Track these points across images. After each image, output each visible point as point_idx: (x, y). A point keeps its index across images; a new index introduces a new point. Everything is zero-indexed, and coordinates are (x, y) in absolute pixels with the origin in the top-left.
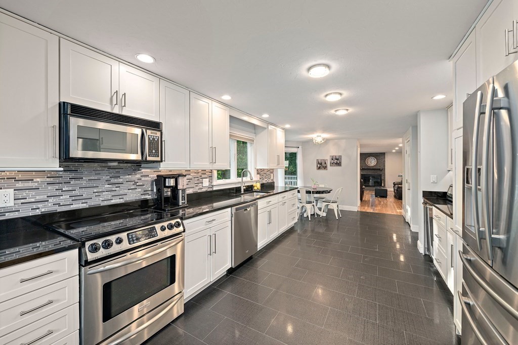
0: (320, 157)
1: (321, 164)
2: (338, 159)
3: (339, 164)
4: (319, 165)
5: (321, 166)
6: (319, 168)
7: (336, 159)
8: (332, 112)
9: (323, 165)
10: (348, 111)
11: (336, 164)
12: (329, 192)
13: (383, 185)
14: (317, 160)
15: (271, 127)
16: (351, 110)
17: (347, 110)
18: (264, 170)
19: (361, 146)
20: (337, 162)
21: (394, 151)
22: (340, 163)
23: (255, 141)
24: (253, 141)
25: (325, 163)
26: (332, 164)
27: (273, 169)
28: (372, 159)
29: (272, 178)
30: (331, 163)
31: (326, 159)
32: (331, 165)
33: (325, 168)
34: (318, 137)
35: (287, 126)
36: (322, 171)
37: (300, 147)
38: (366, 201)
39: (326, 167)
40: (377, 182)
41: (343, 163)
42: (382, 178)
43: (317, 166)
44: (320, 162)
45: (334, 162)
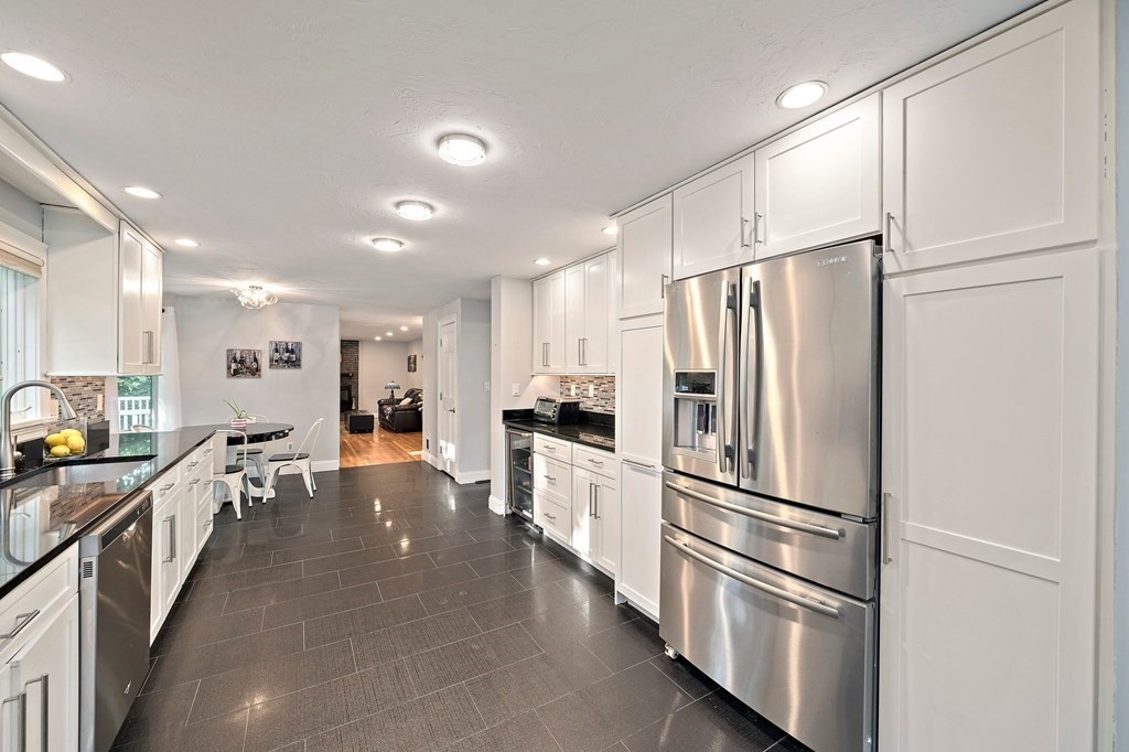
0: (240, 345)
1: (242, 362)
2: (292, 352)
3: (295, 364)
4: (234, 366)
5: (243, 366)
6: (236, 373)
7: (287, 350)
8: (366, 240)
9: (248, 364)
10: (403, 247)
11: (286, 362)
12: (286, 435)
13: (354, 406)
14: (229, 351)
15: (128, 235)
16: (408, 245)
17: (401, 243)
18: (72, 380)
19: (344, 324)
20: (289, 357)
21: (378, 338)
22: (299, 360)
23: (44, 269)
24: (38, 268)
25: (256, 360)
26: (274, 363)
27: (103, 379)
29: (100, 408)
30: (271, 360)
31: (256, 348)
32: (271, 366)
33: (255, 372)
34: (254, 289)
35: (186, 243)
36: (244, 382)
39: (258, 370)
41: (304, 362)
42: (353, 393)
43: (229, 368)
44: (238, 356)
45: (281, 359)
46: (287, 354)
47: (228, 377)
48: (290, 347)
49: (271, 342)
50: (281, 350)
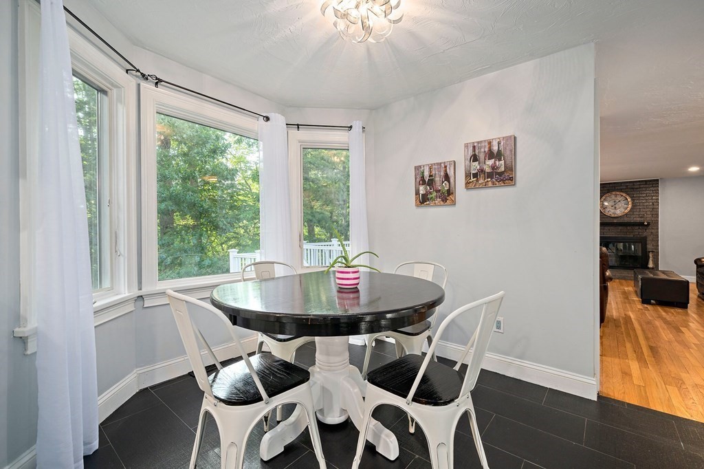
0: (428, 159)
1: (431, 182)
2: (498, 156)
3: (504, 177)
5: (432, 189)
6: (423, 200)
7: (491, 155)
9: (438, 185)
11: (490, 175)
13: (651, 265)
14: (417, 168)
20: (493, 166)
22: (510, 169)
25: (447, 177)
26: (475, 179)
28: (619, 198)
30: (468, 175)
31: (448, 159)
32: (468, 184)
33: (447, 196)
36: (436, 212)
37: (357, 126)
38: (616, 323)
39: (450, 192)
40: (634, 258)
41: (521, 173)
42: (650, 247)
43: (417, 193)
44: (427, 174)
45: (482, 171)
46: (490, 162)
47: (417, 206)
48: (495, 148)
49: (466, 146)
50: (482, 156)
